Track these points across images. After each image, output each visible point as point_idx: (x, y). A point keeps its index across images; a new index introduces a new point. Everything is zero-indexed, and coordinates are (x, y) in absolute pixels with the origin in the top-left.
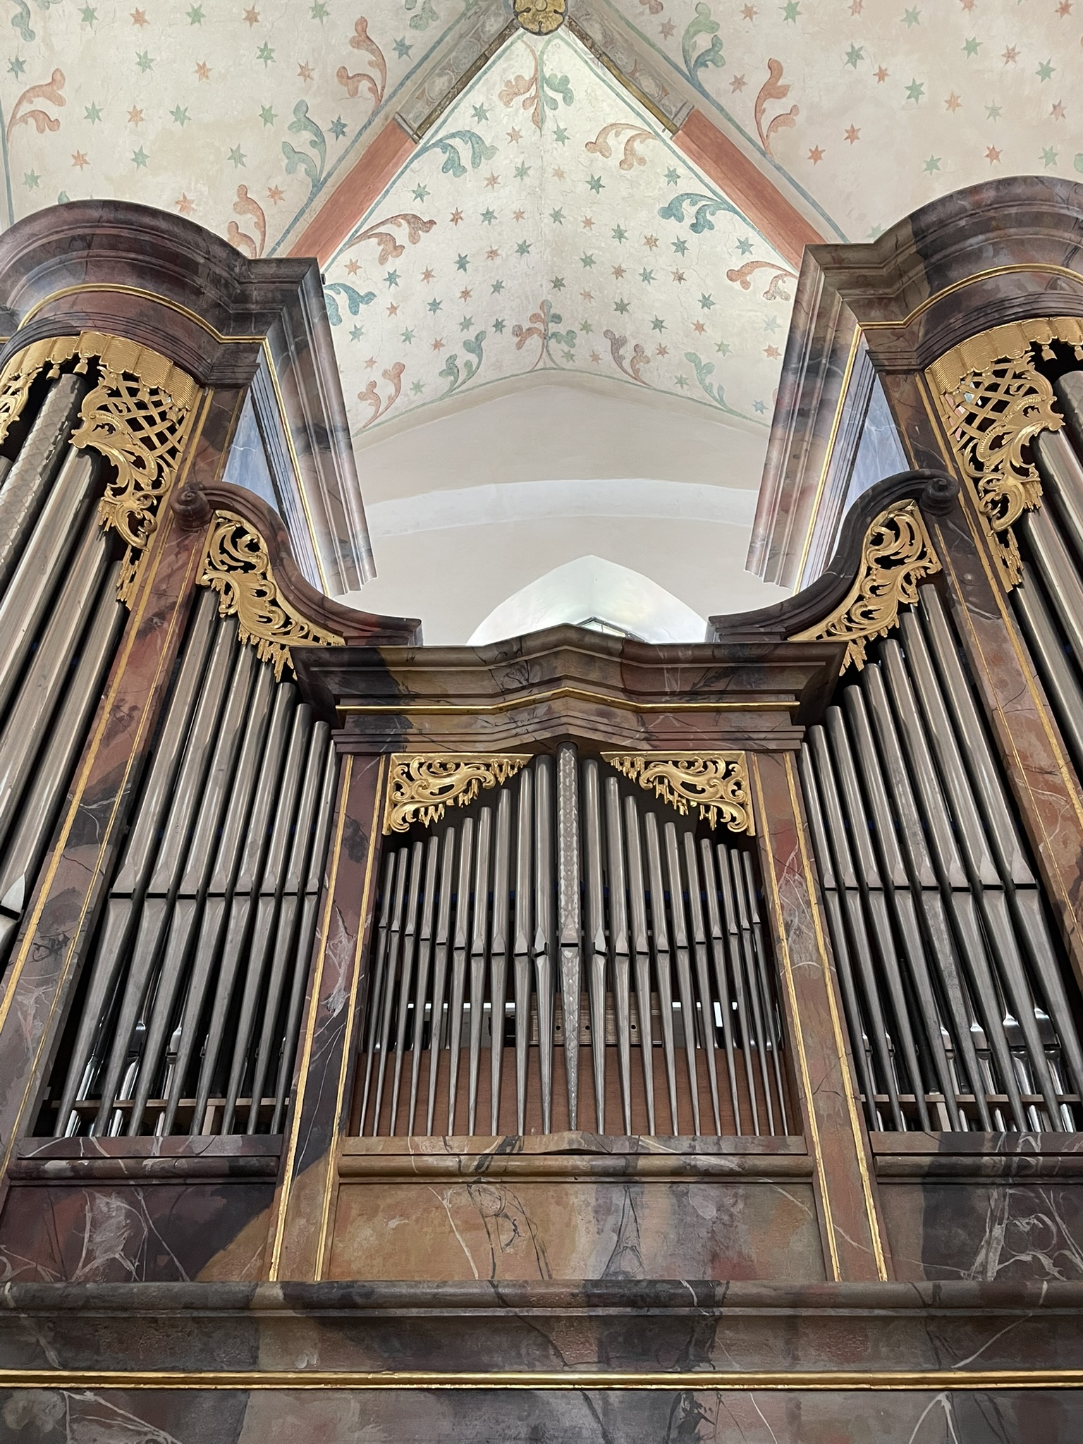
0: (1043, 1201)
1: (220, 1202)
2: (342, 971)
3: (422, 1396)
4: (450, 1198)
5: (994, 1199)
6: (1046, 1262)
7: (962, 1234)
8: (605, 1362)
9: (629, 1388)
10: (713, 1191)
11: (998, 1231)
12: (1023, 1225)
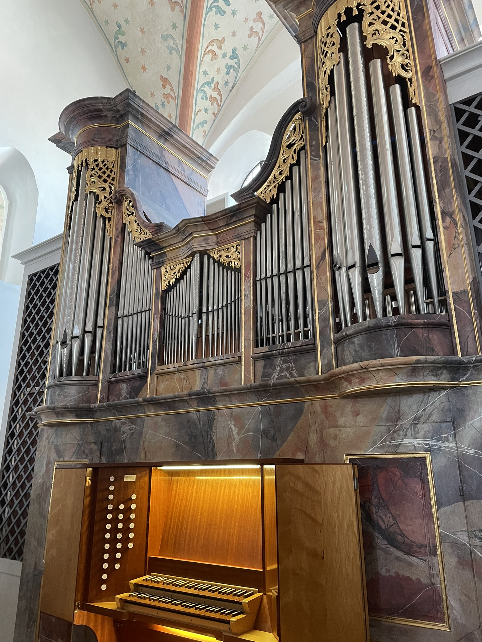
0: (290, 360)
1: (140, 382)
2: (156, 328)
3: (170, 416)
4: (176, 376)
5: (280, 360)
6: (288, 374)
7: (271, 370)
8: (199, 406)
9: (203, 411)
10: (222, 368)
11: (279, 368)
12: (284, 366)
